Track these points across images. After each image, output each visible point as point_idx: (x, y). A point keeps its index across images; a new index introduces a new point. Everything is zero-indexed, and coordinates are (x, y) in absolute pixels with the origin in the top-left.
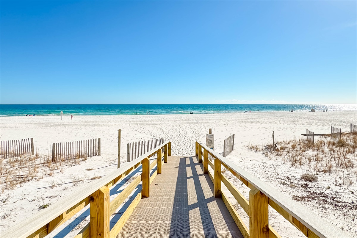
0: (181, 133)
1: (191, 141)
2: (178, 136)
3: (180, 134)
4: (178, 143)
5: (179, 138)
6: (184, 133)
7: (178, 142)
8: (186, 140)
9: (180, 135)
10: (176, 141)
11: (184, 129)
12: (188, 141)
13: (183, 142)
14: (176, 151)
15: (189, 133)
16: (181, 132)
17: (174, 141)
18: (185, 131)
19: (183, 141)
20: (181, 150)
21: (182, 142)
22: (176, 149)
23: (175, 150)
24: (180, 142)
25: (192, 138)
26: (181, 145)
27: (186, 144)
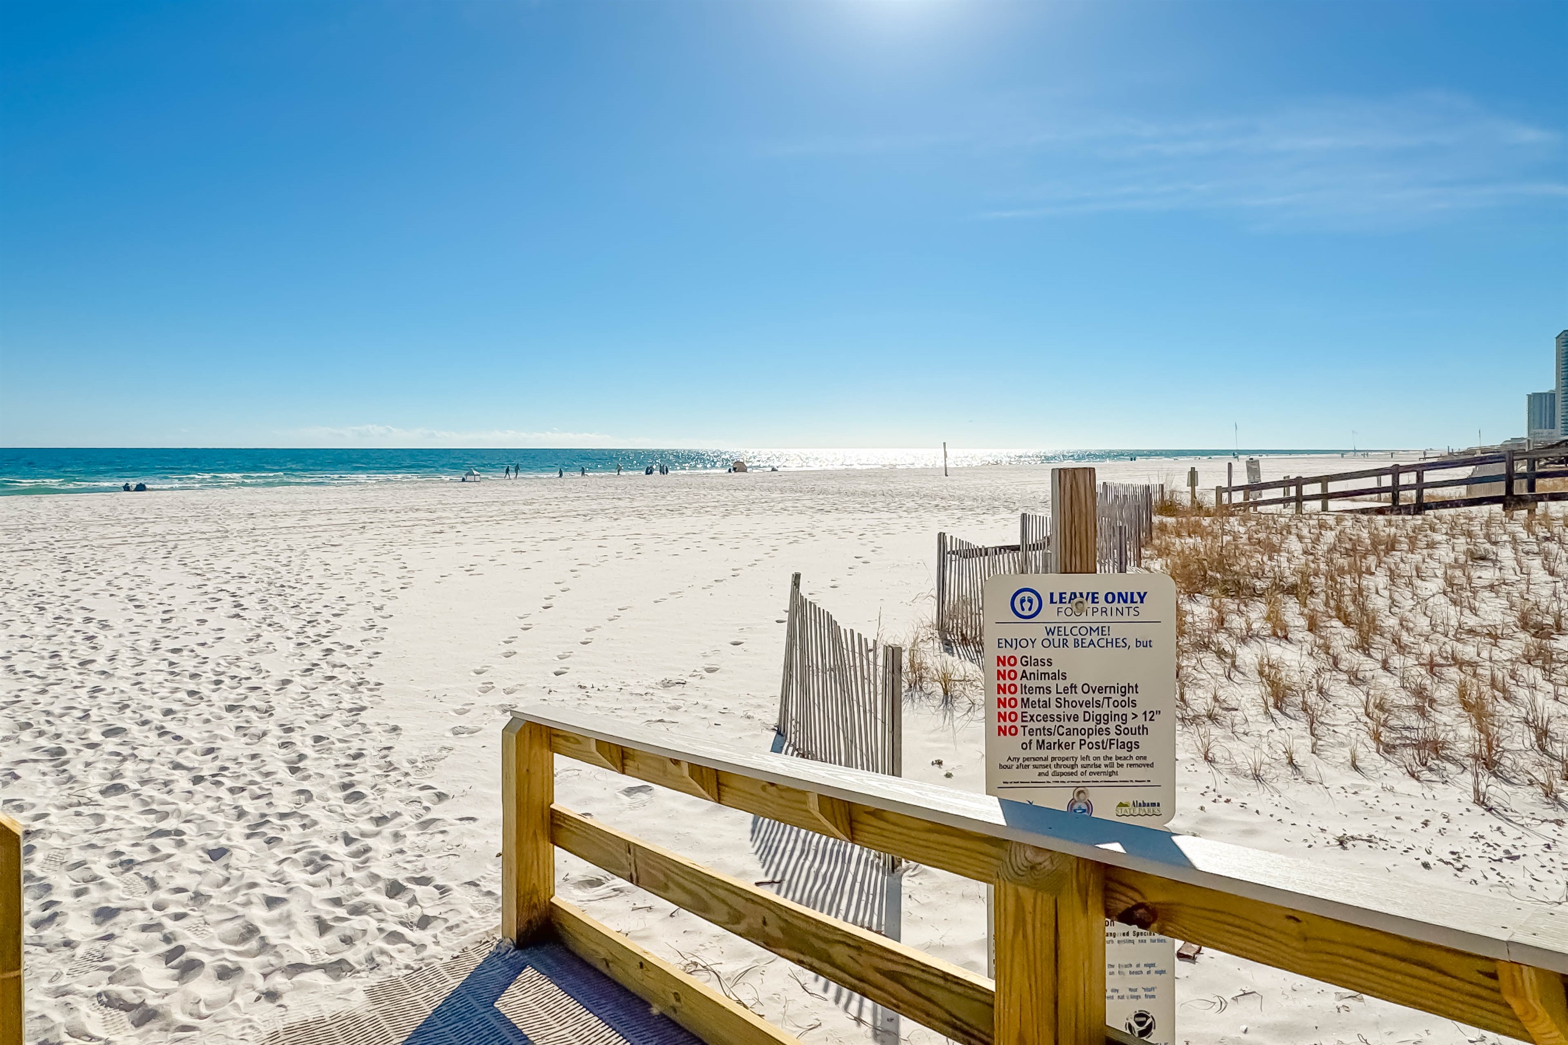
0: (104, 625)
1: (270, 686)
2: (84, 651)
3: (92, 629)
4: (111, 744)
5: (94, 680)
6: (139, 620)
7: (95, 736)
8: (205, 689)
9: (107, 642)
10: (66, 726)
11: (125, 582)
12: (228, 695)
13: (170, 726)
14: (105, 914)
15: (199, 611)
16: (104, 608)
17: (40, 721)
18: (141, 596)
19: (159, 705)
20: (190, 859)
21: (155, 717)
22: (100, 865)
23: (95, 896)
24: (126, 721)
25: (265, 661)
26: (160, 771)
27: (226, 751)
